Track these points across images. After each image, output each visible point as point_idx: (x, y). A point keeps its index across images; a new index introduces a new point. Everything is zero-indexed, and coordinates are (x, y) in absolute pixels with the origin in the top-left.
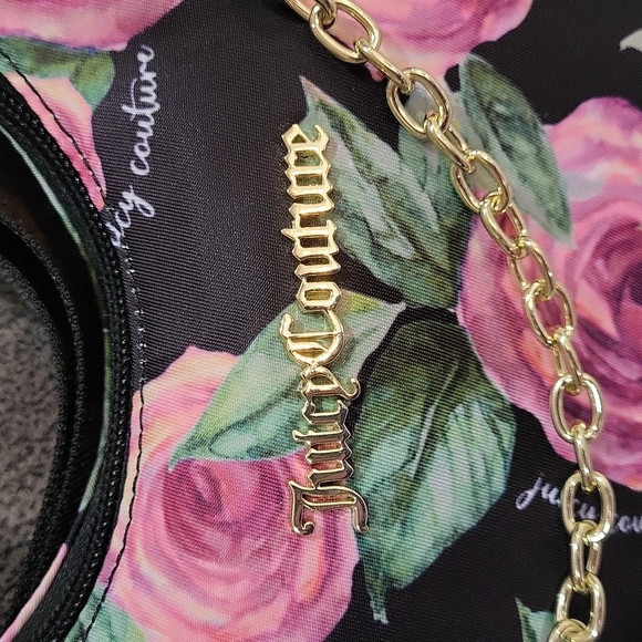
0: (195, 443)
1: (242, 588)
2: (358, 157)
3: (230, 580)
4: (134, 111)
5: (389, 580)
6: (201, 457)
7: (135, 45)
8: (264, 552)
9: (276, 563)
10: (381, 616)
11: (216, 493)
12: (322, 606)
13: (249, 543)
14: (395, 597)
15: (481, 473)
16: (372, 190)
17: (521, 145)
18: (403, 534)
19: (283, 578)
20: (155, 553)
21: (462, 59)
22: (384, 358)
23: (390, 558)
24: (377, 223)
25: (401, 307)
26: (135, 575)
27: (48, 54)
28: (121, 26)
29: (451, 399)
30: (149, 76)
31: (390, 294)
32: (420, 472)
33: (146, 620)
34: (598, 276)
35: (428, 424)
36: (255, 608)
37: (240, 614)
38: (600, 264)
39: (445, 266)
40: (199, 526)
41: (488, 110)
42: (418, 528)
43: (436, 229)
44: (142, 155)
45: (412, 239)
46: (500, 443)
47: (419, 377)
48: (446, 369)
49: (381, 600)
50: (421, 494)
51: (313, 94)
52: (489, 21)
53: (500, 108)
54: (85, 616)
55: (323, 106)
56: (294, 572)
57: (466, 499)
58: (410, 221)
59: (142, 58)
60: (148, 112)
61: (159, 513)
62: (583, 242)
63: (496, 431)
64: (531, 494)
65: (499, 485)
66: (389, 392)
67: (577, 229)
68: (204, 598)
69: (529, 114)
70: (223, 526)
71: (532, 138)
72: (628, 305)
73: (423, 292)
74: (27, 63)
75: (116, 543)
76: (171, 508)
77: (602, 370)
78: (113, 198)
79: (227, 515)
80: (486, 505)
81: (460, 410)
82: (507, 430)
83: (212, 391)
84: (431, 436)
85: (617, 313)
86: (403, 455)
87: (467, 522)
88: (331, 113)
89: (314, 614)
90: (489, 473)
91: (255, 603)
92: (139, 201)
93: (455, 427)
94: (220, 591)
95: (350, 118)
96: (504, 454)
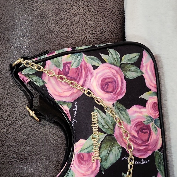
0: (81, 151)
1: (86, 168)
2: (101, 116)
3: (85, 167)
4: (74, 110)
5: (104, 168)
6: (82, 152)
7: (74, 101)
8: (89, 164)
9: (90, 166)
10: (103, 173)
11: (83, 157)
12: (95, 171)
13: (87, 163)
14: (105, 171)
15: (117, 156)
16: (103, 120)
17: (123, 112)
18: (106, 163)
19: (91, 168)
20: (76, 164)
21: (115, 102)
22: (104, 141)
23: (104, 166)
24: (103, 124)
25: (106, 134)
26: (74, 166)
27: (64, 103)
28: (73, 99)
29: (113, 146)
30: (76, 105)
31: (105, 133)
32: (108, 155)
33: (75, 172)
34: (135, 129)
35: (110, 149)
36: (87, 171)
37: (86, 172)
38: (135, 127)
39: (112, 129)
40: (81, 161)
41: (118, 108)
42: (108, 162)
43: (111, 124)
44: (75, 115)
45: (108, 126)
46: (120, 152)
47: (108, 143)
48: (112, 142)
49: (103, 171)
50: (108, 158)
51: (95, 108)
52: (119, 97)
53: (120, 108)
54: (68, 171)
55: (97, 109)
56: (92, 167)
57: (115, 158)
58: (108, 123)
59: (75, 103)
60: (76, 110)
61: (77, 159)
62: (133, 125)
63: (119, 150)
64: (124, 158)
65: (119, 157)
66: (104, 145)
67: (132, 123)
68: (82, 170)
69: (125, 108)
70: (84, 161)
71: (125, 111)
72: (140, 133)
73: (109, 132)
74: (62, 104)
75: (72, 163)
76: (78, 158)
77: (135, 142)
78: (72, 120)
79: (84, 160)
80: (117, 160)
81: (114, 147)
82: (121, 150)
83: (83, 144)
84: (110, 150)
85: (138, 134)
86: (106, 153)
87: (115, 162)
88: (97, 110)
89: (95, 172)
90: (118, 155)
91: (88, 170)
92: (75, 120)
93: (113, 149)
94: (83, 169)
95: (100, 111)
96: (120, 153)
